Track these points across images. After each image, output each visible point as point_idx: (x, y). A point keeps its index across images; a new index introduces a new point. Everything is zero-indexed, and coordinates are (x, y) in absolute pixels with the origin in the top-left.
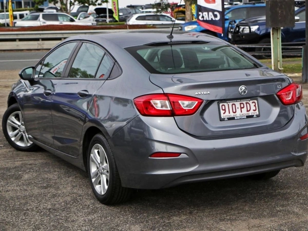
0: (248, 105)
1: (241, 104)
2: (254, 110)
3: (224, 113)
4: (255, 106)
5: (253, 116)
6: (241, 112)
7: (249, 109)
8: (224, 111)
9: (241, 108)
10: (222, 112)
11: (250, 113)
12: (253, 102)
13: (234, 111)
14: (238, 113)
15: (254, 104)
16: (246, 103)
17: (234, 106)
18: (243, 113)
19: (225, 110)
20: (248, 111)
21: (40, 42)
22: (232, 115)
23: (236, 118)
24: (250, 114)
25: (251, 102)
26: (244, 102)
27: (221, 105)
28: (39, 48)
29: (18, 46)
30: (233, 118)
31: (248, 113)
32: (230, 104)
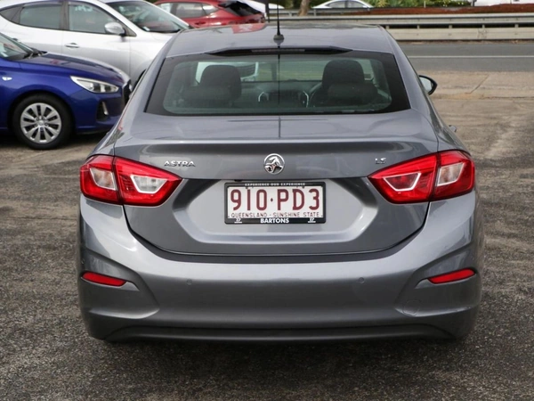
0: (298, 195)
1: (279, 191)
2: (312, 208)
3: (235, 209)
4: (316, 198)
5: (308, 219)
6: (279, 209)
7: (298, 205)
8: (236, 204)
9: (280, 200)
10: (231, 205)
11: (301, 214)
12: (311, 191)
13: (262, 205)
14: (271, 211)
15: (314, 194)
16: (295, 191)
17: (262, 195)
18: (282, 211)
19: (239, 201)
20: (295, 208)
21: (483, 30)
22: (254, 212)
23: (262, 221)
24: (301, 216)
25: (306, 190)
26: (290, 189)
27: (230, 190)
28: (480, 38)
29: (450, 34)
30: (256, 221)
31: (296, 211)
32: (254, 191)
